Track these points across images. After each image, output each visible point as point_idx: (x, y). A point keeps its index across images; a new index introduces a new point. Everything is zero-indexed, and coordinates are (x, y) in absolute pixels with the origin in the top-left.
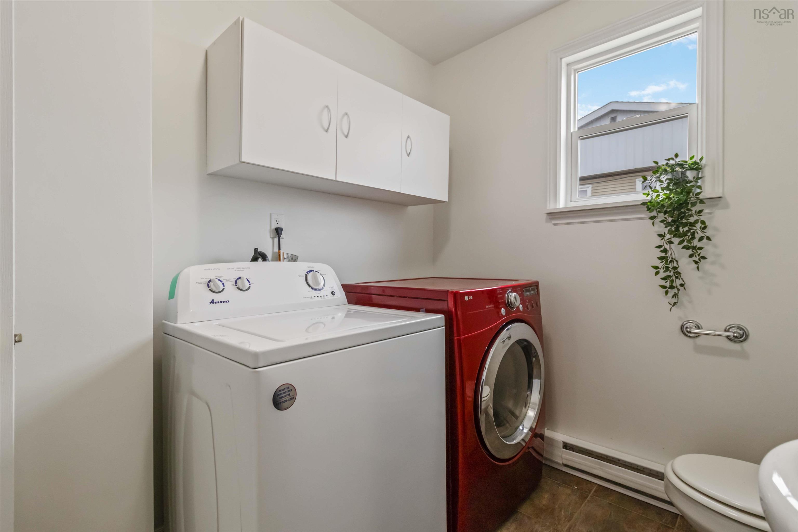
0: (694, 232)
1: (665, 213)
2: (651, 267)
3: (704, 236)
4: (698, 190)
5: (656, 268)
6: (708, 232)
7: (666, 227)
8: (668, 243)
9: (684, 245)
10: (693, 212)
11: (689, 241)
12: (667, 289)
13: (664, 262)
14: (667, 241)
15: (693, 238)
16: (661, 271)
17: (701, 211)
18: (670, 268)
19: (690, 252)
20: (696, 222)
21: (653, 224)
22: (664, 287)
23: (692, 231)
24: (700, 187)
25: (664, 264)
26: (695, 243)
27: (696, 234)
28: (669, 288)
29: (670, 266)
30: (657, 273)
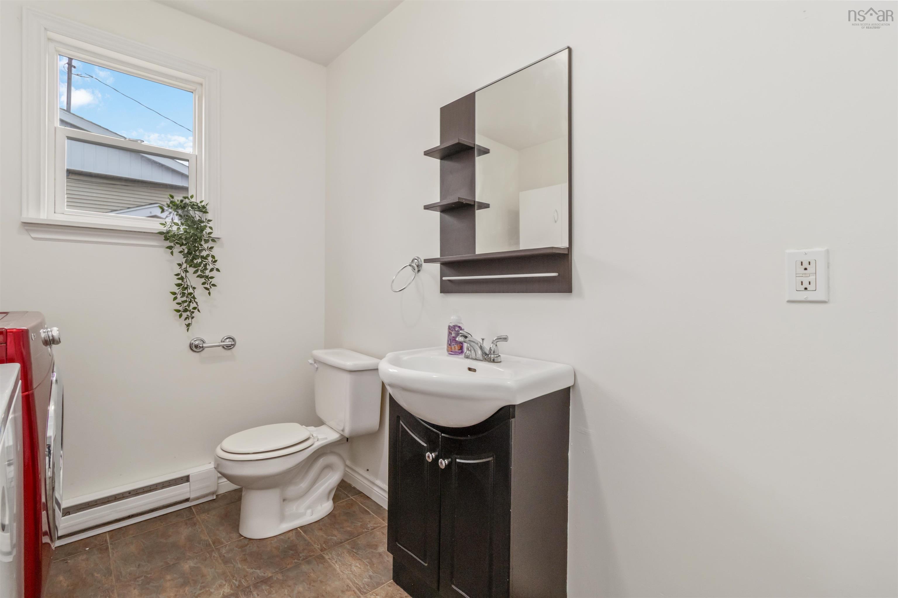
0: (206, 264)
1: (182, 244)
2: (170, 293)
3: (214, 268)
4: (210, 230)
5: (174, 293)
6: (217, 265)
7: (184, 258)
8: (184, 272)
9: (198, 274)
10: (206, 247)
11: (202, 271)
12: (181, 312)
13: (181, 288)
14: (184, 270)
15: (206, 269)
16: (179, 296)
17: (212, 248)
18: (186, 294)
19: (203, 280)
20: (208, 255)
21: (172, 253)
22: (178, 311)
23: (204, 263)
24: (211, 228)
25: (180, 291)
26: (207, 273)
27: (208, 266)
28: (183, 312)
29: (186, 292)
30: (175, 299)
